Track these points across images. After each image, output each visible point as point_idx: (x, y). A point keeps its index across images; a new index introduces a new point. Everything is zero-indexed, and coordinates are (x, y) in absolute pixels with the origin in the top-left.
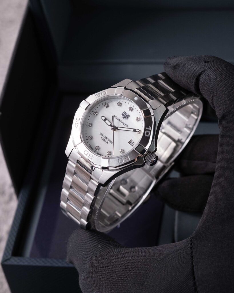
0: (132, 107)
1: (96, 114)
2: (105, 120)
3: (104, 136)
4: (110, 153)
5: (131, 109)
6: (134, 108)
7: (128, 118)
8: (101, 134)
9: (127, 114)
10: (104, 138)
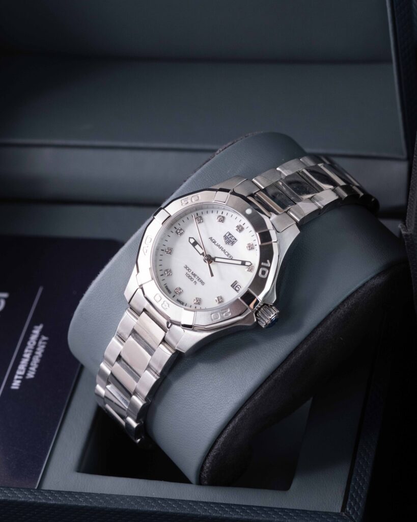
0: (242, 225)
1: (180, 232)
2: (195, 244)
3: (191, 272)
4: (199, 302)
5: (240, 229)
6: (245, 226)
7: (233, 243)
8: (186, 267)
9: (233, 236)
10: (191, 275)
